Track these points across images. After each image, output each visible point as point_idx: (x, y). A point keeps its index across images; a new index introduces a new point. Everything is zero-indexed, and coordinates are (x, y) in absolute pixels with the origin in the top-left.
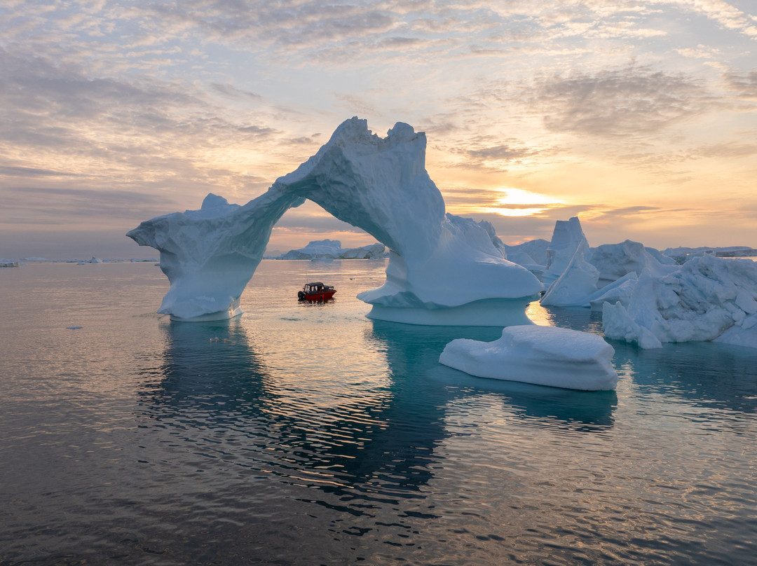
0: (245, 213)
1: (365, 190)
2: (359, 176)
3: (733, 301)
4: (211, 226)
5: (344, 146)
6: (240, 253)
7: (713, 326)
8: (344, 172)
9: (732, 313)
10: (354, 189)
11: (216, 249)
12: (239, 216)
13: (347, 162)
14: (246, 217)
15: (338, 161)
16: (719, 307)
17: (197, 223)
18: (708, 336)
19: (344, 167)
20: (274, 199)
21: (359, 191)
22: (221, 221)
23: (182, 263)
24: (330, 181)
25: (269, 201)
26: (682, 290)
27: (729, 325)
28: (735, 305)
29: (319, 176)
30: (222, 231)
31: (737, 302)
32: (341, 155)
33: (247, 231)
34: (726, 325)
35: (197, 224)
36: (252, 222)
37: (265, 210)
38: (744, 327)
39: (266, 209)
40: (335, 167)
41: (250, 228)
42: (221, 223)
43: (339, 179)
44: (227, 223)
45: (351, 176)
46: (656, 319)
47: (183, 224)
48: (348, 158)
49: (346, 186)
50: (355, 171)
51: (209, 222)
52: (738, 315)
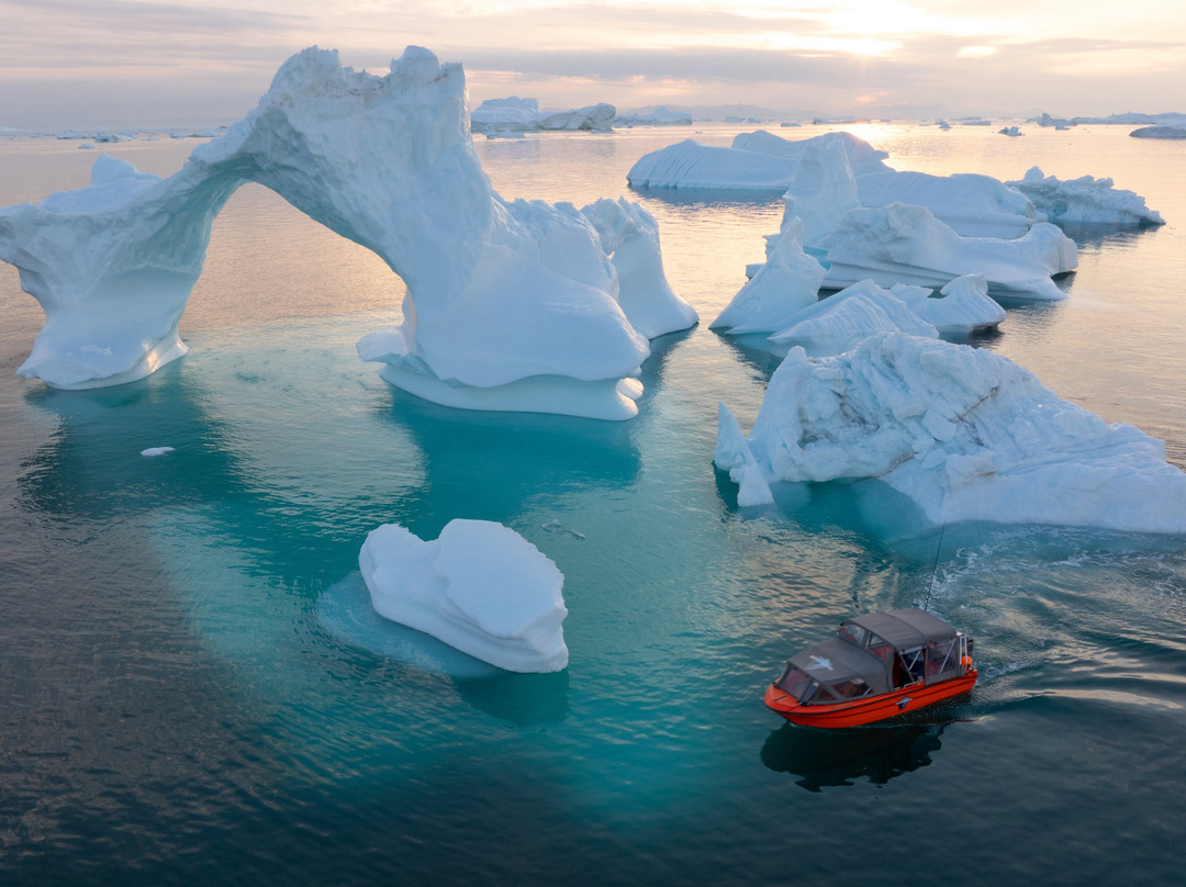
0: (150, 204)
1: (338, 183)
2: (323, 158)
3: (919, 418)
4: (95, 227)
5: (291, 106)
6: (157, 266)
7: (881, 456)
8: (296, 150)
9: (914, 438)
10: (317, 179)
11: (109, 263)
12: (141, 209)
13: (298, 136)
14: (152, 211)
15: (282, 132)
16: (896, 425)
17: (67, 221)
18: (871, 471)
19: (295, 143)
20: (195, 182)
21: (327, 185)
22: (109, 217)
23: (53, 288)
24: (275, 164)
25: (187, 186)
26: (846, 391)
27: (905, 457)
28: (920, 424)
29: (257, 155)
30: (114, 234)
31: (924, 421)
32: (287, 122)
33: (160, 232)
34: (903, 455)
35: (70, 222)
36: (165, 219)
37: (185, 199)
38: (924, 465)
39: (187, 199)
40: (280, 143)
41: (164, 228)
42: (110, 221)
43: (290, 161)
44: (121, 221)
45: (309, 159)
46: (785, 446)
47: (41, 224)
48: (299, 127)
49: (304, 173)
50: (314, 151)
51: (89, 219)
52: (922, 443)
